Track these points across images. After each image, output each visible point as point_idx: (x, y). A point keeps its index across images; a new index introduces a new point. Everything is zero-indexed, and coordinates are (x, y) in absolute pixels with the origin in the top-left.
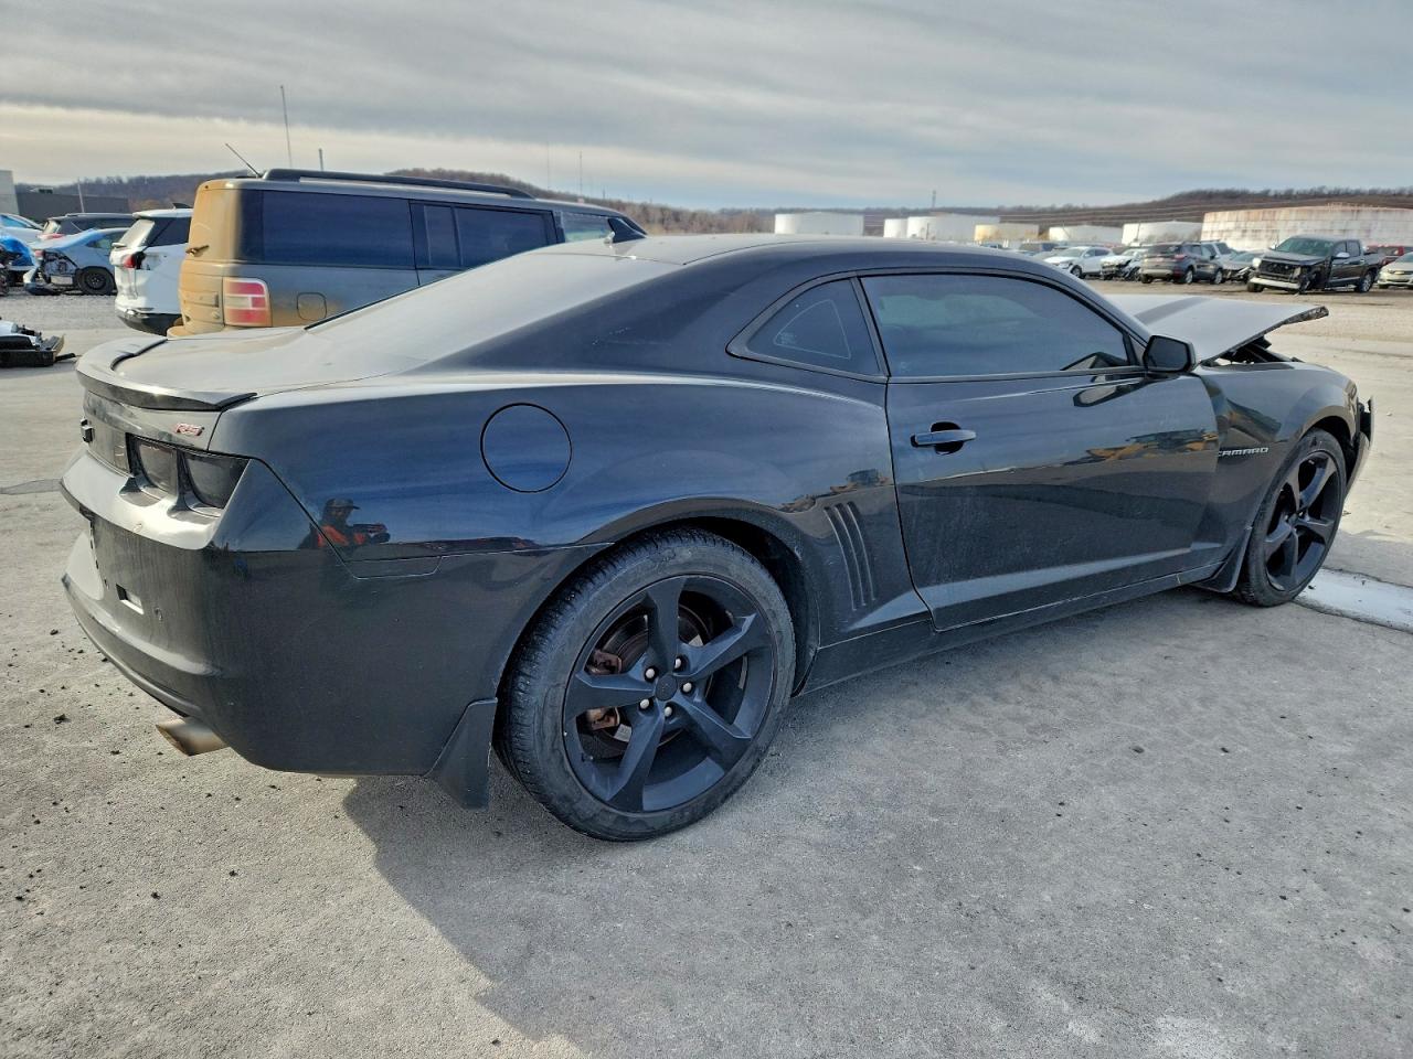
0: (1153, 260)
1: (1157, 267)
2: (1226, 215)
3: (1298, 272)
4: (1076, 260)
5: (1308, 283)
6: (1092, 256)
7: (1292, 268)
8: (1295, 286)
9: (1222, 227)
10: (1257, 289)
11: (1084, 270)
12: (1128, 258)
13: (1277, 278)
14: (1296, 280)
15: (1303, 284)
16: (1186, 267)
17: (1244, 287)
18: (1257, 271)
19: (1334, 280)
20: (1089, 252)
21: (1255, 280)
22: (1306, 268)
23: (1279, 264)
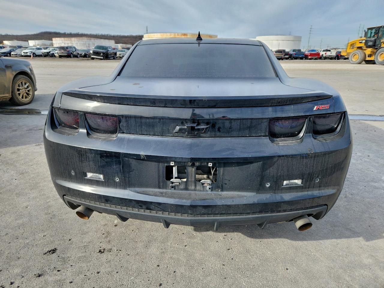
0: (60, 51)
1: (62, 53)
2: (59, 39)
3: (102, 54)
4: (33, 51)
5: (105, 57)
6: (37, 50)
7: (100, 53)
8: (102, 58)
9: (58, 42)
10: (93, 59)
11: (37, 54)
12: (49, 51)
13: (98, 56)
14: (102, 56)
15: (104, 57)
16: (70, 53)
17: (90, 59)
18: (92, 54)
19: (109, 56)
20: (36, 49)
21: (92, 56)
22: (103, 53)
23: (97, 52)
